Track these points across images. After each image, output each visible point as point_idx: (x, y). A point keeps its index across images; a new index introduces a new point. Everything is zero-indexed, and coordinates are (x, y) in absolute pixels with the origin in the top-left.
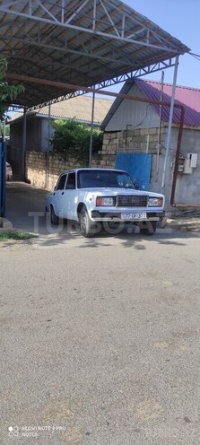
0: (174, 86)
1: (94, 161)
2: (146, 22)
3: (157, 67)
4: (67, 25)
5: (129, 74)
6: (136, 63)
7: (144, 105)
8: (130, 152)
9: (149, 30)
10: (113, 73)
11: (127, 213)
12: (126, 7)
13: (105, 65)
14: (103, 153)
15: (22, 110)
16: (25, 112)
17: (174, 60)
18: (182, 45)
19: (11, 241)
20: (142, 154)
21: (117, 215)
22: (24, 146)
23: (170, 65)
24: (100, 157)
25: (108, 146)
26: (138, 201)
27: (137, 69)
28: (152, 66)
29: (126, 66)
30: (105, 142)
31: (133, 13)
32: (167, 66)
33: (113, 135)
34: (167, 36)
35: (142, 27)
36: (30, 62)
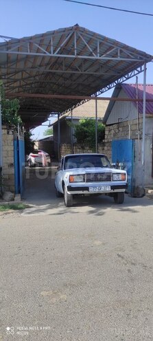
0: (145, 85)
1: (100, 148)
2: (116, 43)
3: (133, 74)
4: (55, 55)
5: (116, 82)
6: (119, 73)
7: (128, 103)
8: (120, 139)
9: (119, 49)
10: (106, 83)
11: (94, 187)
12: (99, 35)
13: (100, 77)
14: (106, 141)
15: (57, 115)
16: (58, 117)
17: (143, 67)
18: (147, 55)
19: (11, 211)
20: (127, 139)
21: (87, 189)
22: (59, 141)
23: (141, 71)
24: (104, 144)
25: (109, 136)
26: (105, 177)
27: (120, 77)
28: (130, 74)
29: (114, 76)
30: (107, 133)
31: (105, 39)
32: (139, 72)
33: (111, 127)
34: (133, 51)
35: (113, 48)
36: (51, 83)
